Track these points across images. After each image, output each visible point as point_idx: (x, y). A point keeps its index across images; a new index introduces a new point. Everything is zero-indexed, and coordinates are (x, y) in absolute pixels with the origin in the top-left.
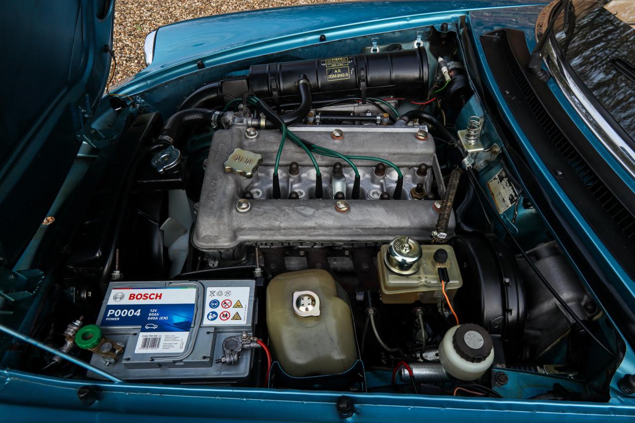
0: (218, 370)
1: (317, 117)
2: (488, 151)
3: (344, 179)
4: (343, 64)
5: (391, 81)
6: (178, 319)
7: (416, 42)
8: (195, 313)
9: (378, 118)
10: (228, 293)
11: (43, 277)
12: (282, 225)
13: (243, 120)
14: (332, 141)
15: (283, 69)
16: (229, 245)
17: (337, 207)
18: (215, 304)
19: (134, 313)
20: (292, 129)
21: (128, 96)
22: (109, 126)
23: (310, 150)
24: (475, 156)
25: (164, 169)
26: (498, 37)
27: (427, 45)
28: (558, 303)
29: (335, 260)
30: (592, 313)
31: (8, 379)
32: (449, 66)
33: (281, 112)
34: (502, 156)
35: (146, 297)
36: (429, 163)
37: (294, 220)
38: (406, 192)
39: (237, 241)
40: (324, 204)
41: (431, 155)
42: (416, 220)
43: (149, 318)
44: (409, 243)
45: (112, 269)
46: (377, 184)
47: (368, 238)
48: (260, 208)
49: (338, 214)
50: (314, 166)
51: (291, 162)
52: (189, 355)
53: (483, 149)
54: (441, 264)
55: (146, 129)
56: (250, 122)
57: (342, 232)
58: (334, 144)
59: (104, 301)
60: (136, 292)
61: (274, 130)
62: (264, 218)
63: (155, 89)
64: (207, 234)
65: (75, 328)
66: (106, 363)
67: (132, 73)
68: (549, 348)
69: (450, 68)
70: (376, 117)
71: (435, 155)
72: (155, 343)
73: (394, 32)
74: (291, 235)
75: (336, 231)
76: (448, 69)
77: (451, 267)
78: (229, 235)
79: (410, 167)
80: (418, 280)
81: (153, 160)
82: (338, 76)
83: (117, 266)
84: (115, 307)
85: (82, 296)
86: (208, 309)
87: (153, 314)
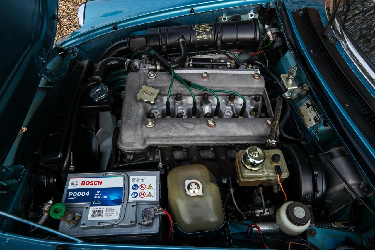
0: (140, 229)
1: (190, 63)
2: (300, 89)
3: (210, 104)
4: (207, 29)
5: (237, 40)
6: (113, 197)
7: (250, 14)
8: (123, 193)
9: (229, 63)
10: (143, 180)
11: (24, 170)
12: (174, 135)
13: (146, 66)
14: (202, 80)
15: (169, 31)
16: (141, 148)
17: (208, 123)
18: (135, 187)
19: (86, 194)
20: (177, 71)
21: (69, 47)
22: (58, 66)
23: (189, 86)
24: (292, 91)
25: (98, 99)
26: (303, 13)
27: (257, 16)
28: (346, 186)
29: (203, 152)
30: (367, 193)
31: (8, 239)
32: (272, 31)
33: (167, 59)
34: (309, 92)
35: (92, 183)
36: (261, 94)
37: (181, 132)
38: (247, 111)
39: (146, 145)
40: (199, 122)
41: (263, 88)
42: (256, 131)
43: (95, 197)
44: (257, 151)
45: (69, 164)
46: (229, 106)
47: (226, 142)
48: (159, 124)
49: (208, 128)
50: (191, 95)
51: (177, 93)
52: (122, 221)
53: (297, 87)
54: (276, 163)
55: (84, 72)
56: (150, 67)
57: (211, 138)
58: (203, 82)
59: (66, 187)
60: (86, 180)
61: (165, 72)
62: (163, 131)
63: (86, 42)
64: (127, 141)
65: (49, 206)
66: (70, 227)
67: (65, 26)
68: (337, 210)
69: (273, 32)
70: (227, 63)
71: (265, 88)
72: (100, 213)
73: (236, 8)
74: (179, 141)
75: (208, 138)
76: (271, 33)
77: (282, 164)
78: (142, 141)
79: (249, 96)
80: (263, 173)
81: (90, 93)
82: (204, 36)
83: (72, 163)
84: (73, 190)
85: (50, 181)
86: (132, 191)
87: (97, 195)
